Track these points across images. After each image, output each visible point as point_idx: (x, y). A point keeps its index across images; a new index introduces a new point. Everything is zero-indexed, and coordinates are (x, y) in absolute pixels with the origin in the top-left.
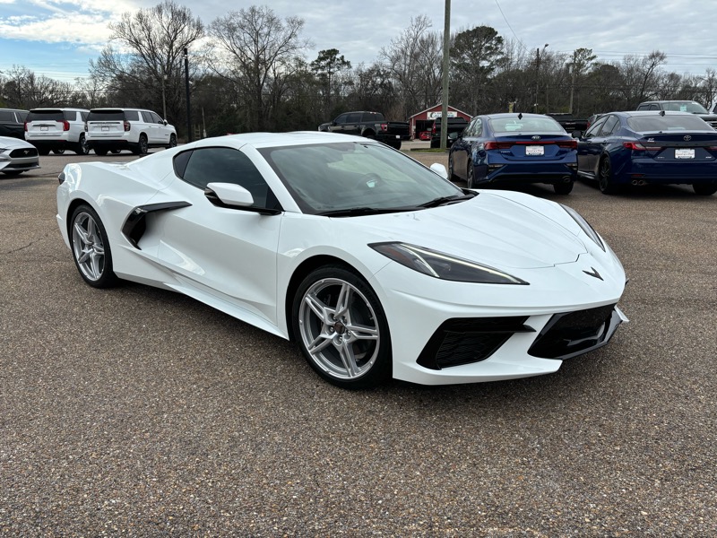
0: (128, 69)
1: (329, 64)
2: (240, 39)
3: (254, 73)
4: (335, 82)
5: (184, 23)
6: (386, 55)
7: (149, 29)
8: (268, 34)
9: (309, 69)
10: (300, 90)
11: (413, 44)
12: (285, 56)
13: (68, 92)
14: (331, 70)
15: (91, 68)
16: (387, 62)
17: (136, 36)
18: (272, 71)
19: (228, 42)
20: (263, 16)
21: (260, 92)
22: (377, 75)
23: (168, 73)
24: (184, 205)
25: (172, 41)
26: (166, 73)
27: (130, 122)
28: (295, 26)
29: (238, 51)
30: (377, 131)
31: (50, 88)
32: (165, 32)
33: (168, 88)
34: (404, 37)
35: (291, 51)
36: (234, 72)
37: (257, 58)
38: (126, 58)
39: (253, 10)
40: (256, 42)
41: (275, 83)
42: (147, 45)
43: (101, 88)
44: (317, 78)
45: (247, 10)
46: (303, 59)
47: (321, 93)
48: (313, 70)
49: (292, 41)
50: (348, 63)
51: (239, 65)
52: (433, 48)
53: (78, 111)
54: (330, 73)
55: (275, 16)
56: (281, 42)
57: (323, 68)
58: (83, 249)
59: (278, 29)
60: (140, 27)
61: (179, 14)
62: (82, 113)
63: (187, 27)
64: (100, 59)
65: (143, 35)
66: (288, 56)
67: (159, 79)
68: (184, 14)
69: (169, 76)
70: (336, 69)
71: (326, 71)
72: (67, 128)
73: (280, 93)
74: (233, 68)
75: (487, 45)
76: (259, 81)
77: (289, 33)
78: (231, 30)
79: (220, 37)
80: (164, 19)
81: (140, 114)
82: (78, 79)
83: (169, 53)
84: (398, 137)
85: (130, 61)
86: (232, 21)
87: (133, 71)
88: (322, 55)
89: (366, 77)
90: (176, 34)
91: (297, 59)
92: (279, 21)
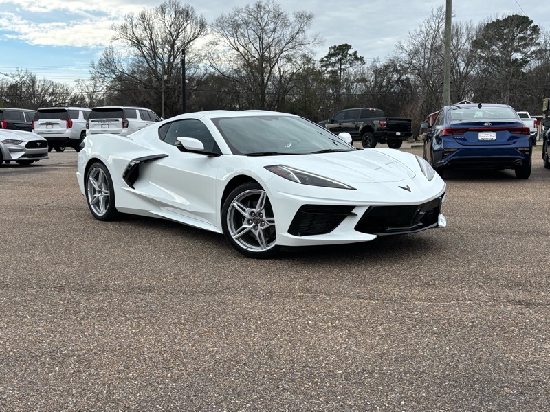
0: (128, 69)
1: (340, 60)
2: (244, 36)
3: (258, 71)
4: (347, 79)
5: (186, 21)
6: (402, 48)
7: (151, 29)
8: (274, 30)
9: (318, 67)
10: (307, 89)
11: (435, 38)
12: (291, 52)
13: (68, 94)
14: (343, 67)
15: (92, 69)
16: (404, 56)
17: (138, 36)
18: (277, 69)
19: (232, 40)
20: (269, 12)
21: (263, 91)
22: (393, 71)
23: (168, 73)
24: (164, 156)
25: (174, 40)
26: (166, 73)
27: (128, 119)
28: (303, 21)
29: (241, 49)
30: (376, 128)
31: (51, 90)
32: (167, 31)
33: (167, 88)
34: (424, 29)
35: (298, 47)
36: (237, 71)
37: (262, 56)
38: (127, 57)
39: (259, 6)
40: (261, 39)
41: (280, 81)
42: (148, 45)
43: (100, 89)
44: (327, 76)
45: (252, 6)
46: (310, 55)
47: (331, 91)
48: (322, 66)
49: (300, 37)
50: (361, 59)
51: (242, 63)
52: (458, 41)
53: (81, 110)
54: (340, 69)
55: (282, 11)
56: (287, 37)
57: (333, 65)
58: (94, 194)
59: (285, 25)
60: (142, 27)
61: (182, 12)
62: (84, 112)
63: (189, 26)
64: (101, 60)
65: (144, 35)
66: (295, 53)
67: (159, 79)
68: (188, 13)
69: (169, 76)
70: (348, 65)
71: (336, 68)
72: (70, 125)
73: (285, 92)
74: (235, 67)
75: (522, 35)
76: (263, 80)
77: (297, 28)
78: (235, 26)
79: (224, 35)
80: (167, 18)
81: (138, 112)
82: (78, 81)
83: (170, 52)
84: (398, 133)
85: (130, 61)
86: (237, 18)
87: (133, 72)
88: (333, 51)
89: (380, 73)
90: (179, 33)
91: (304, 56)
92: (285, 16)
